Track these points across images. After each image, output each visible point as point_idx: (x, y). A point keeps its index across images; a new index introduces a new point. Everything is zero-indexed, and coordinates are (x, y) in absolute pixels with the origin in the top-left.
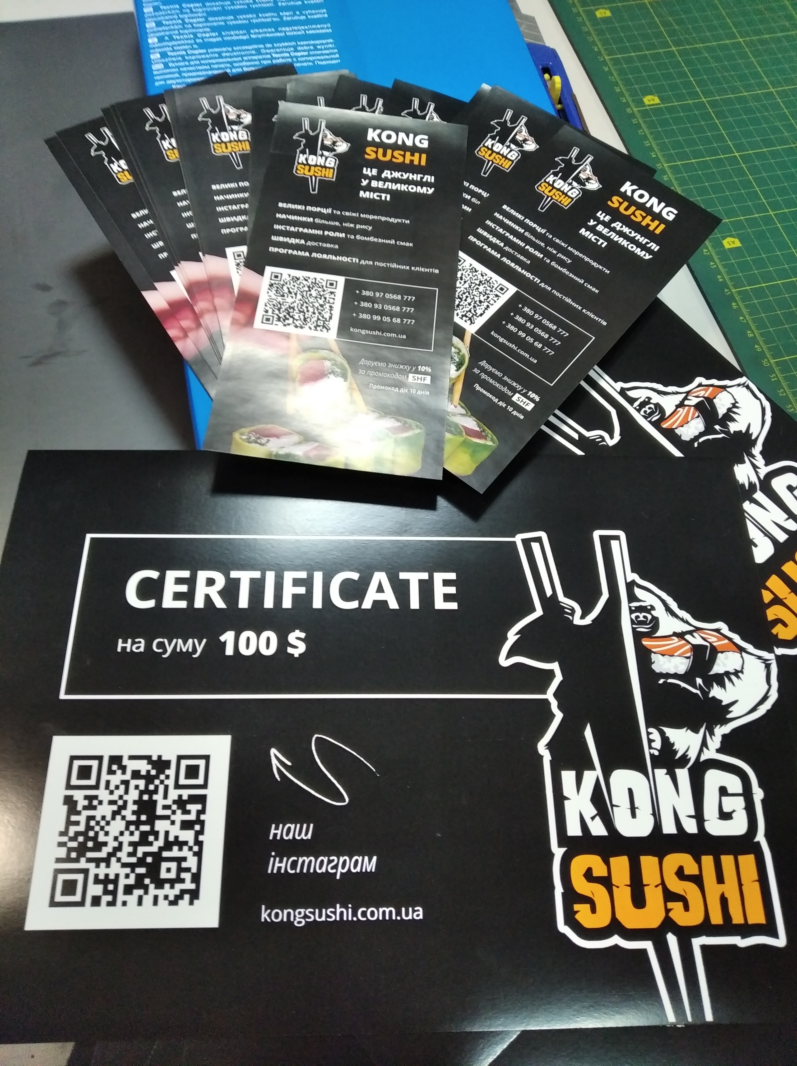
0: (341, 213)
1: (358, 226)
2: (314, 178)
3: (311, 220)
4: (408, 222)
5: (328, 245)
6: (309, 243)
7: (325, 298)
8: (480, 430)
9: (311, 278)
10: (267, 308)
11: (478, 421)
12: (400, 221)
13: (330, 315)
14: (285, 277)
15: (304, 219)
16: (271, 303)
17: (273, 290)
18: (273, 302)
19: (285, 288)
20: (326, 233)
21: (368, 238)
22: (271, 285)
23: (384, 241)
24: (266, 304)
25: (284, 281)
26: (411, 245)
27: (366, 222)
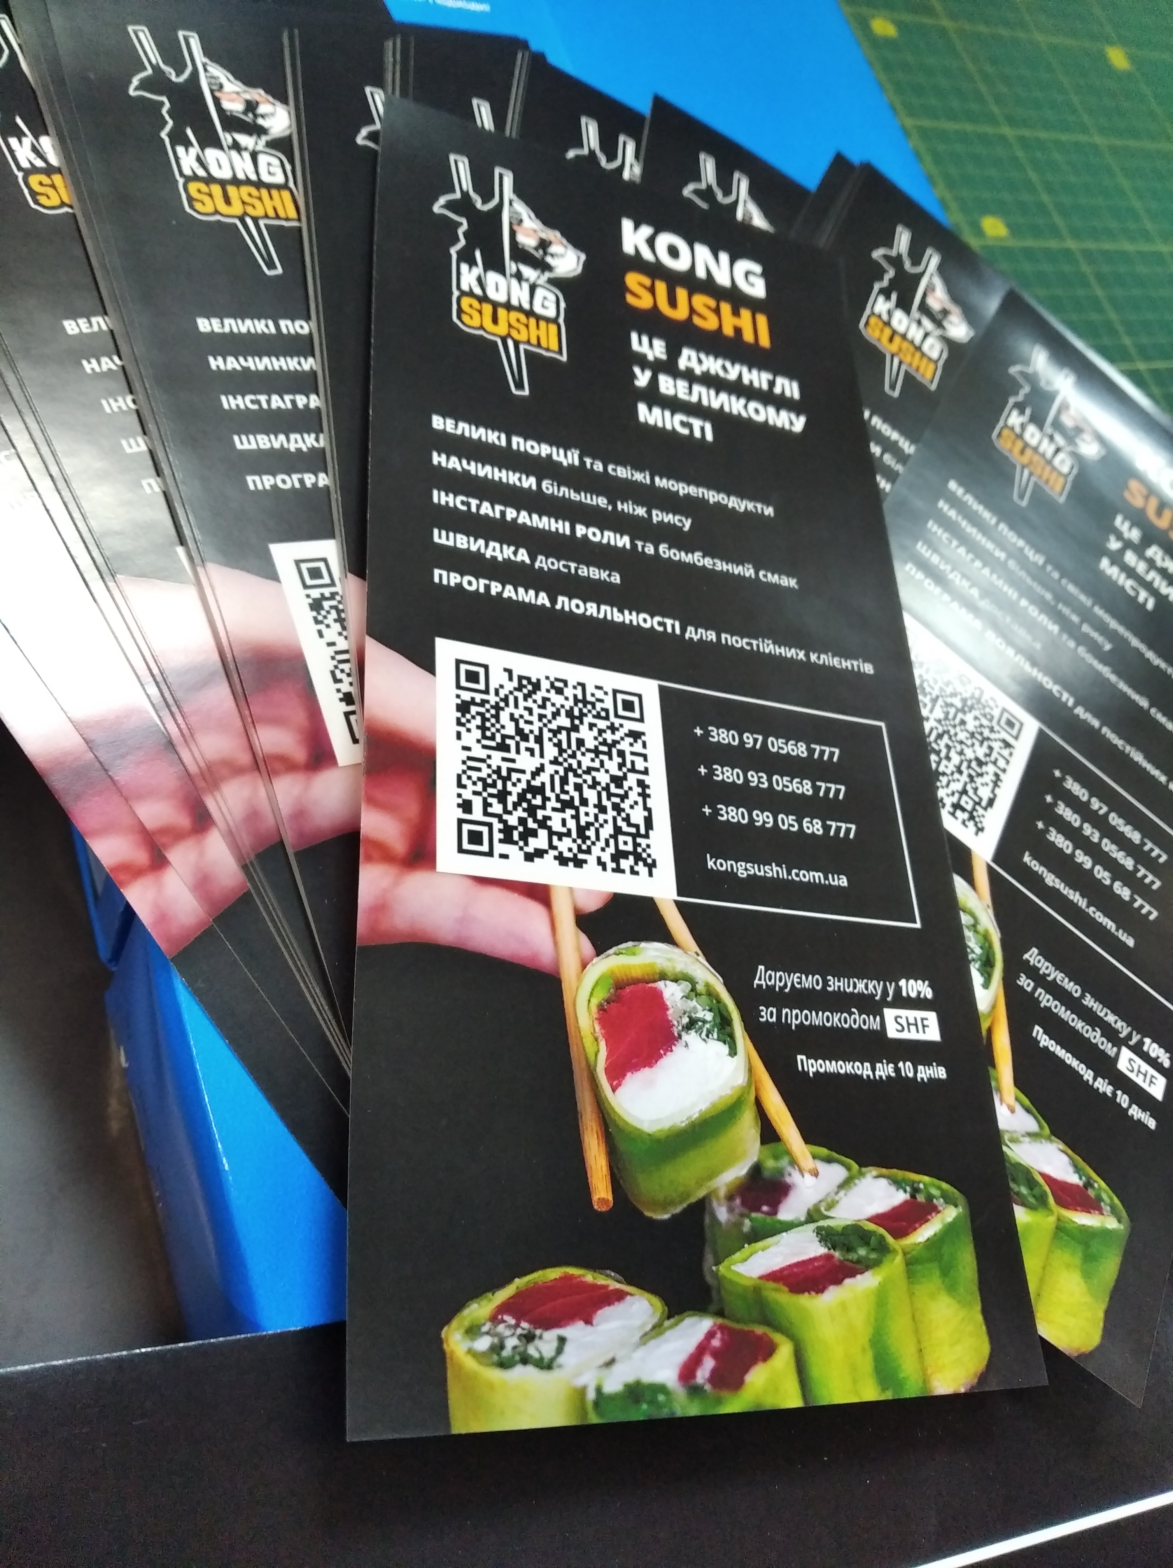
0: (605, 468)
1: (657, 516)
2: (510, 344)
3: (530, 482)
4: (769, 511)
5: (595, 573)
6: (543, 563)
7: (621, 754)
8: (1081, 1183)
9: (570, 684)
10: (467, 794)
11: (1070, 1151)
12: (750, 506)
13: (646, 814)
14: (497, 678)
15: (513, 478)
16: (475, 775)
17: (473, 725)
18: (479, 770)
19: (504, 716)
20: (580, 530)
21: (690, 555)
22: (463, 707)
23: (730, 567)
24: (459, 777)
25: (497, 693)
26: (793, 583)
27: (670, 502)
